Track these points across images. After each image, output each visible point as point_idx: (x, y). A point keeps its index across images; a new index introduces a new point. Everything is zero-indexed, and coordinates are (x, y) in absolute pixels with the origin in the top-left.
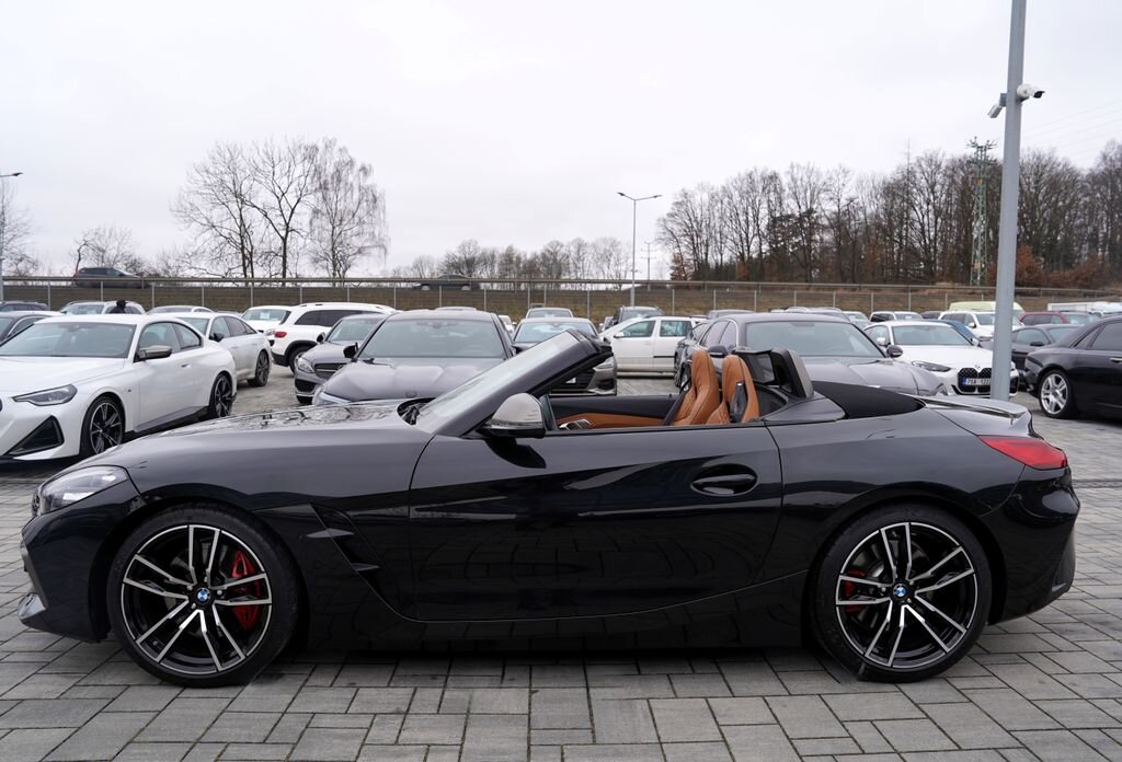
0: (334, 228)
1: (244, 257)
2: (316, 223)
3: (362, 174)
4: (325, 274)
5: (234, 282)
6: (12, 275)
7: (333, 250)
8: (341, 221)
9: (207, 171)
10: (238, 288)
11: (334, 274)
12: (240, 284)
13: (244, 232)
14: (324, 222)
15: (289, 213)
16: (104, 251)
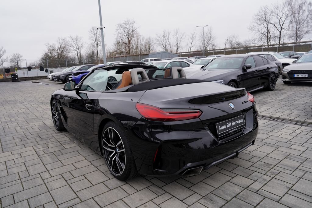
0: (297, 26)
1: (268, 39)
2: (291, 25)
3: (309, 6)
4: (293, 41)
5: (264, 46)
6: (211, 49)
7: (296, 33)
8: (299, 23)
9: (258, 16)
10: (266, 48)
11: (296, 41)
12: (266, 47)
13: (268, 31)
14: (294, 25)
15: (282, 24)
16: (232, 41)
